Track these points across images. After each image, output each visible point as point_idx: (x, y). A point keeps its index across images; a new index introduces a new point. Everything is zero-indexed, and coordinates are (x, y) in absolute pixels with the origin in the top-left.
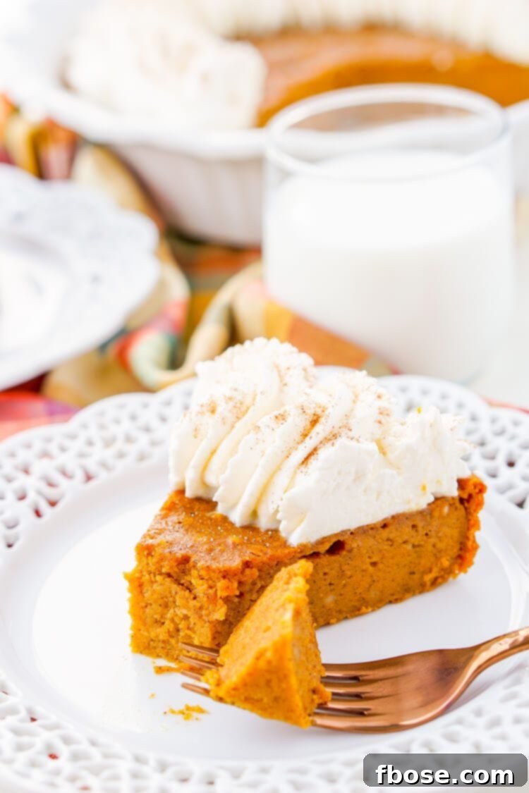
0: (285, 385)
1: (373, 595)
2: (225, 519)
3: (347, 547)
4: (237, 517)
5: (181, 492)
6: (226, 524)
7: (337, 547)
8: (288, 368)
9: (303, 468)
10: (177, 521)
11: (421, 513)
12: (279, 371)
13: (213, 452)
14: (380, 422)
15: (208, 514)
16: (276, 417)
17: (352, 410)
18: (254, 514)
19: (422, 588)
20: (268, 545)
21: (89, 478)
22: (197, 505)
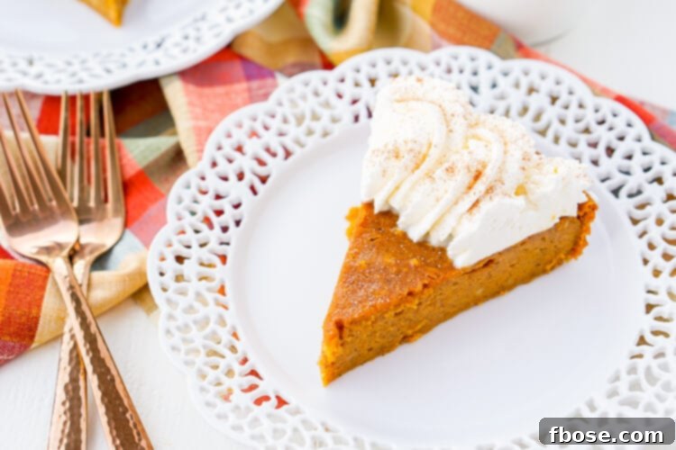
0: (451, 131)
1: (510, 281)
2: (404, 236)
3: (496, 261)
4: (415, 235)
5: (370, 205)
6: (406, 241)
7: (489, 262)
8: (453, 115)
9: (467, 215)
10: (369, 238)
11: (549, 231)
12: (445, 115)
13: (397, 188)
14: (523, 169)
15: (392, 230)
16: (447, 170)
17: (504, 163)
18: (427, 235)
19: (544, 272)
20: (439, 266)
21: (288, 154)
22: (382, 220)
